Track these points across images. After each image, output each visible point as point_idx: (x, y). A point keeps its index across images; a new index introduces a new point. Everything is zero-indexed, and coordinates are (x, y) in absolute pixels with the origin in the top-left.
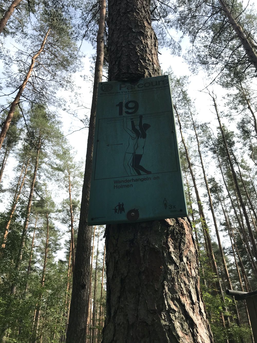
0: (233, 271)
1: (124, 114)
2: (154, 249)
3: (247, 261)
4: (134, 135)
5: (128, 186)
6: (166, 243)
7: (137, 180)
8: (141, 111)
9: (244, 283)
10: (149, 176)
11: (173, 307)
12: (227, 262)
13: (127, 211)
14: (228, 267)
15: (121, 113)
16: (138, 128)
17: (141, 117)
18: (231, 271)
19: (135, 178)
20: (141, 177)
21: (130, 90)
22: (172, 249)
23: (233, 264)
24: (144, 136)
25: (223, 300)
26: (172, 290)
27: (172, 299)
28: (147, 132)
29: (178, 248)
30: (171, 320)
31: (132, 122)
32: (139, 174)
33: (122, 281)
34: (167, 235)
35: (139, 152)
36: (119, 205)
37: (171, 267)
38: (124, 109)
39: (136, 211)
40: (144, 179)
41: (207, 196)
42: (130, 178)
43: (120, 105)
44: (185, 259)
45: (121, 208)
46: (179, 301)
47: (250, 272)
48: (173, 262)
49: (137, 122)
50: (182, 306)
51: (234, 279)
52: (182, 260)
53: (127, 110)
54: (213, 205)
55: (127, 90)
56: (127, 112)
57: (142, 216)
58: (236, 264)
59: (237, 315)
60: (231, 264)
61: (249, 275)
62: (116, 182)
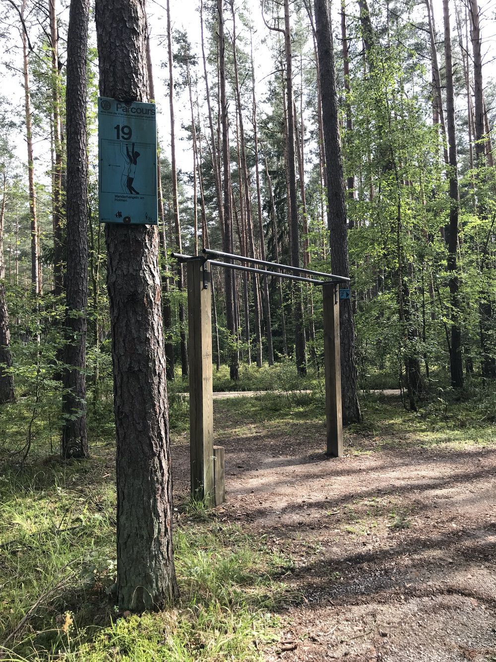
0: (189, 211)
1: (121, 139)
2: (138, 240)
3: (213, 197)
4: (128, 160)
5: (124, 201)
6: (145, 238)
7: (130, 197)
8: (133, 139)
9: (201, 230)
10: (138, 196)
11: (146, 268)
12: (182, 194)
13: (123, 217)
14: (181, 203)
15: (118, 138)
16: (131, 154)
17: (133, 144)
18: (185, 210)
19: (129, 195)
20: (132, 195)
21: (125, 113)
22: (147, 241)
23: (191, 199)
24: (135, 163)
25: (164, 256)
26: (146, 261)
27: (146, 265)
28: (138, 160)
29: (150, 240)
30: (144, 274)
31: (127, 147)
32: (132, 193)
33: (120, 255)
34: (146, 233)
35: (131, 176)
36: (119, 213)
37: (146, 250)
38: (121, 134)
39: (129, 218)
40: (134, 198)
41: (166, 66)
42: (126, 195)
43: (117, 127)
44: (153, 246)
45: (120, 215)
46: (149, 266)
47: (214, 216)
48: (147, 248)
49: (130, 149)
50: (150, 269)
51: (187, 224)
52: (151, 247)
53: (123, 135)
54: (175, 87)
55: (122, 113)
56: (123, 137)
57: (132, 222)
58: (195, 199)
59: (180, 276)
60: (188, 198)
61: (212, 219)
62: (116, 196)
